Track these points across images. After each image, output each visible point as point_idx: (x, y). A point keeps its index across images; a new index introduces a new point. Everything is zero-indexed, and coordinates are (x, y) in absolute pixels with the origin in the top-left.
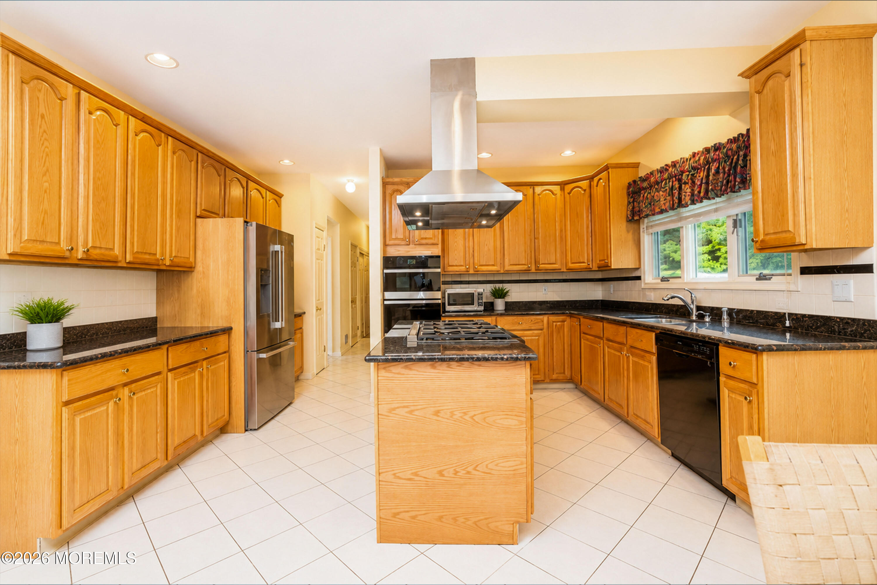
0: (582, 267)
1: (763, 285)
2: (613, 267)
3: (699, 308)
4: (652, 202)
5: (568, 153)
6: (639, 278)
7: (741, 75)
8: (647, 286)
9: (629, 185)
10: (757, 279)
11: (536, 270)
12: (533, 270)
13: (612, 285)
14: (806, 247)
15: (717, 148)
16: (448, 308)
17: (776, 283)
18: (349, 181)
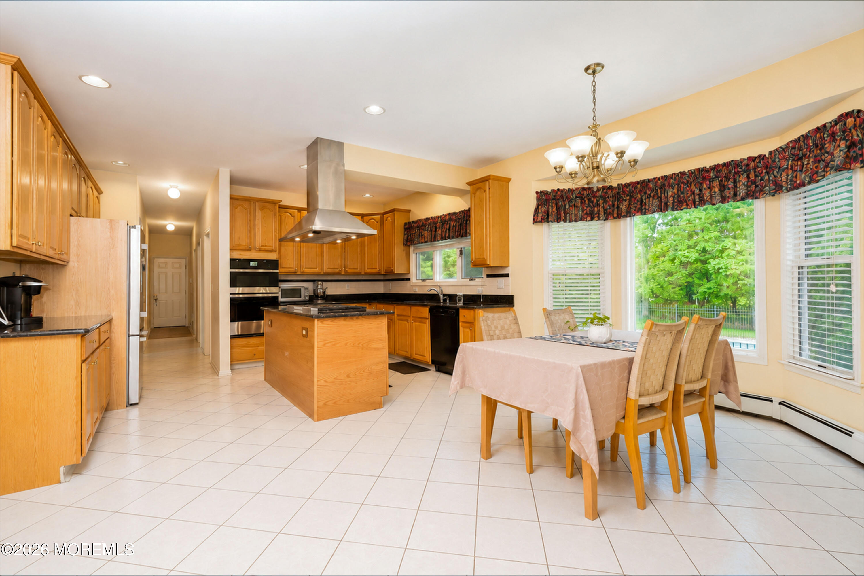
0: (373, 272)
1: (472, 283)
2: (395, 273)
3: (444, 295)
4: (420, 235)
5: (368, 195)
6: (409, 279)
7: (467, 183)
8: (414, 284)
9: (405, 224)
10: (470, 280)
11: (345, 273)
12: (343, 273)
13: (390, 284)
14: (490, 266)
15: (454, 213)
16: (281, 300)
17: (478, 281)
18: (171, 187)
